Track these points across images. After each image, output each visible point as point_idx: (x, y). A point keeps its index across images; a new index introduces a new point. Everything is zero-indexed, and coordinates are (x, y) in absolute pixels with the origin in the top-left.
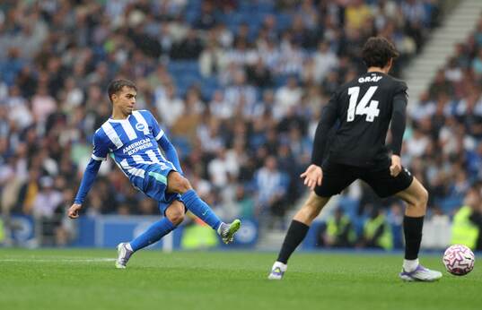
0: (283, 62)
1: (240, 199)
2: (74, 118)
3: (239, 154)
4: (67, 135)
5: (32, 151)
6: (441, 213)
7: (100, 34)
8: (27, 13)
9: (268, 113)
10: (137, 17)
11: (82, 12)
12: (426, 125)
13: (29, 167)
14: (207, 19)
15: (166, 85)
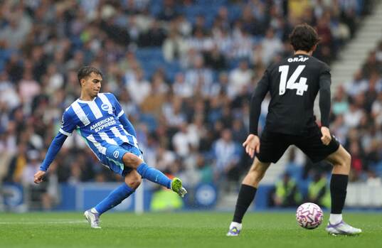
0: (235, 48)
1: (201, 166)
2: (56, 99)
3: (199, 128)
4: (50, 114)
5: (20, 129)
6: (375, 176)
7: (76, 26)
8: (14, 9)
9: (223, 92)
10: (108, 11)
11: (60, 8)
12: (360, 100)
13: (18, 142)
14: (168, 12)
15: (135, 69)
